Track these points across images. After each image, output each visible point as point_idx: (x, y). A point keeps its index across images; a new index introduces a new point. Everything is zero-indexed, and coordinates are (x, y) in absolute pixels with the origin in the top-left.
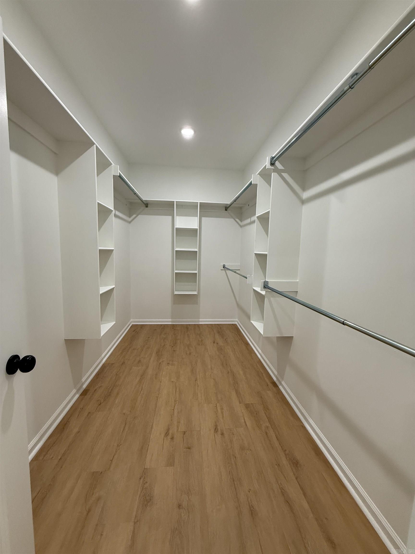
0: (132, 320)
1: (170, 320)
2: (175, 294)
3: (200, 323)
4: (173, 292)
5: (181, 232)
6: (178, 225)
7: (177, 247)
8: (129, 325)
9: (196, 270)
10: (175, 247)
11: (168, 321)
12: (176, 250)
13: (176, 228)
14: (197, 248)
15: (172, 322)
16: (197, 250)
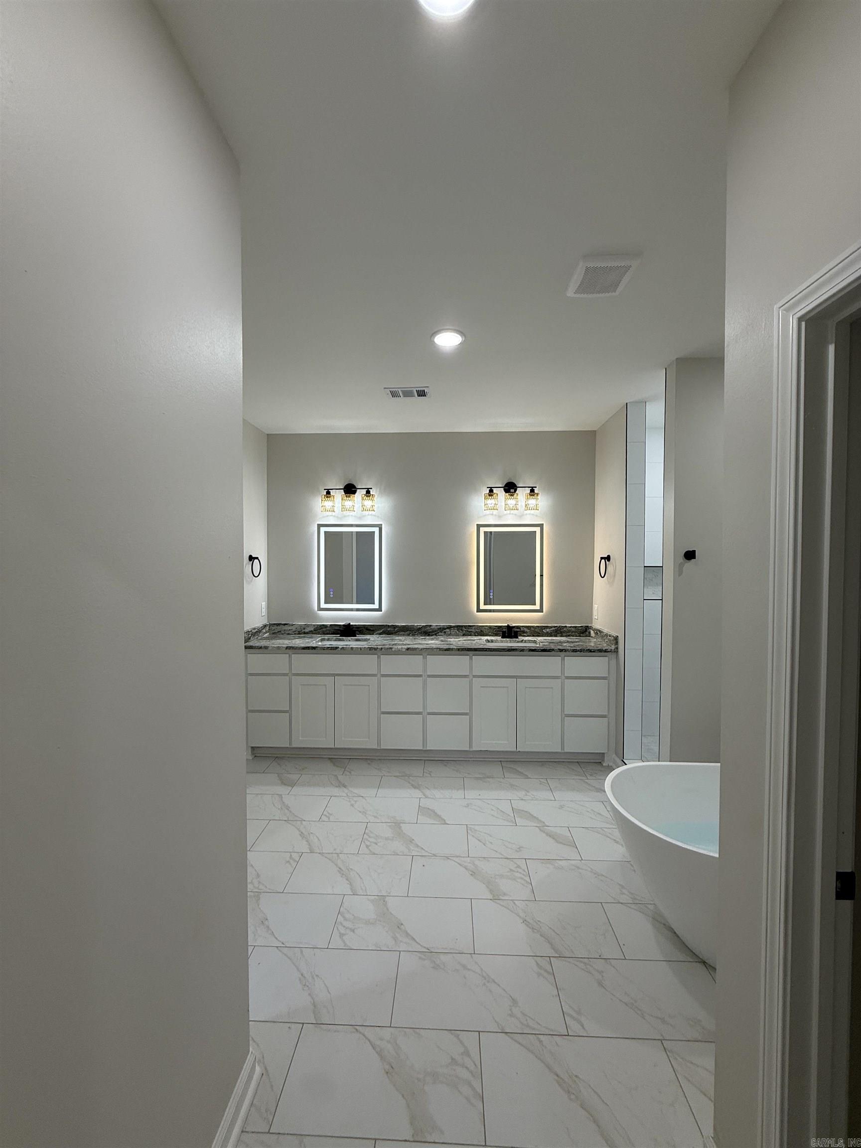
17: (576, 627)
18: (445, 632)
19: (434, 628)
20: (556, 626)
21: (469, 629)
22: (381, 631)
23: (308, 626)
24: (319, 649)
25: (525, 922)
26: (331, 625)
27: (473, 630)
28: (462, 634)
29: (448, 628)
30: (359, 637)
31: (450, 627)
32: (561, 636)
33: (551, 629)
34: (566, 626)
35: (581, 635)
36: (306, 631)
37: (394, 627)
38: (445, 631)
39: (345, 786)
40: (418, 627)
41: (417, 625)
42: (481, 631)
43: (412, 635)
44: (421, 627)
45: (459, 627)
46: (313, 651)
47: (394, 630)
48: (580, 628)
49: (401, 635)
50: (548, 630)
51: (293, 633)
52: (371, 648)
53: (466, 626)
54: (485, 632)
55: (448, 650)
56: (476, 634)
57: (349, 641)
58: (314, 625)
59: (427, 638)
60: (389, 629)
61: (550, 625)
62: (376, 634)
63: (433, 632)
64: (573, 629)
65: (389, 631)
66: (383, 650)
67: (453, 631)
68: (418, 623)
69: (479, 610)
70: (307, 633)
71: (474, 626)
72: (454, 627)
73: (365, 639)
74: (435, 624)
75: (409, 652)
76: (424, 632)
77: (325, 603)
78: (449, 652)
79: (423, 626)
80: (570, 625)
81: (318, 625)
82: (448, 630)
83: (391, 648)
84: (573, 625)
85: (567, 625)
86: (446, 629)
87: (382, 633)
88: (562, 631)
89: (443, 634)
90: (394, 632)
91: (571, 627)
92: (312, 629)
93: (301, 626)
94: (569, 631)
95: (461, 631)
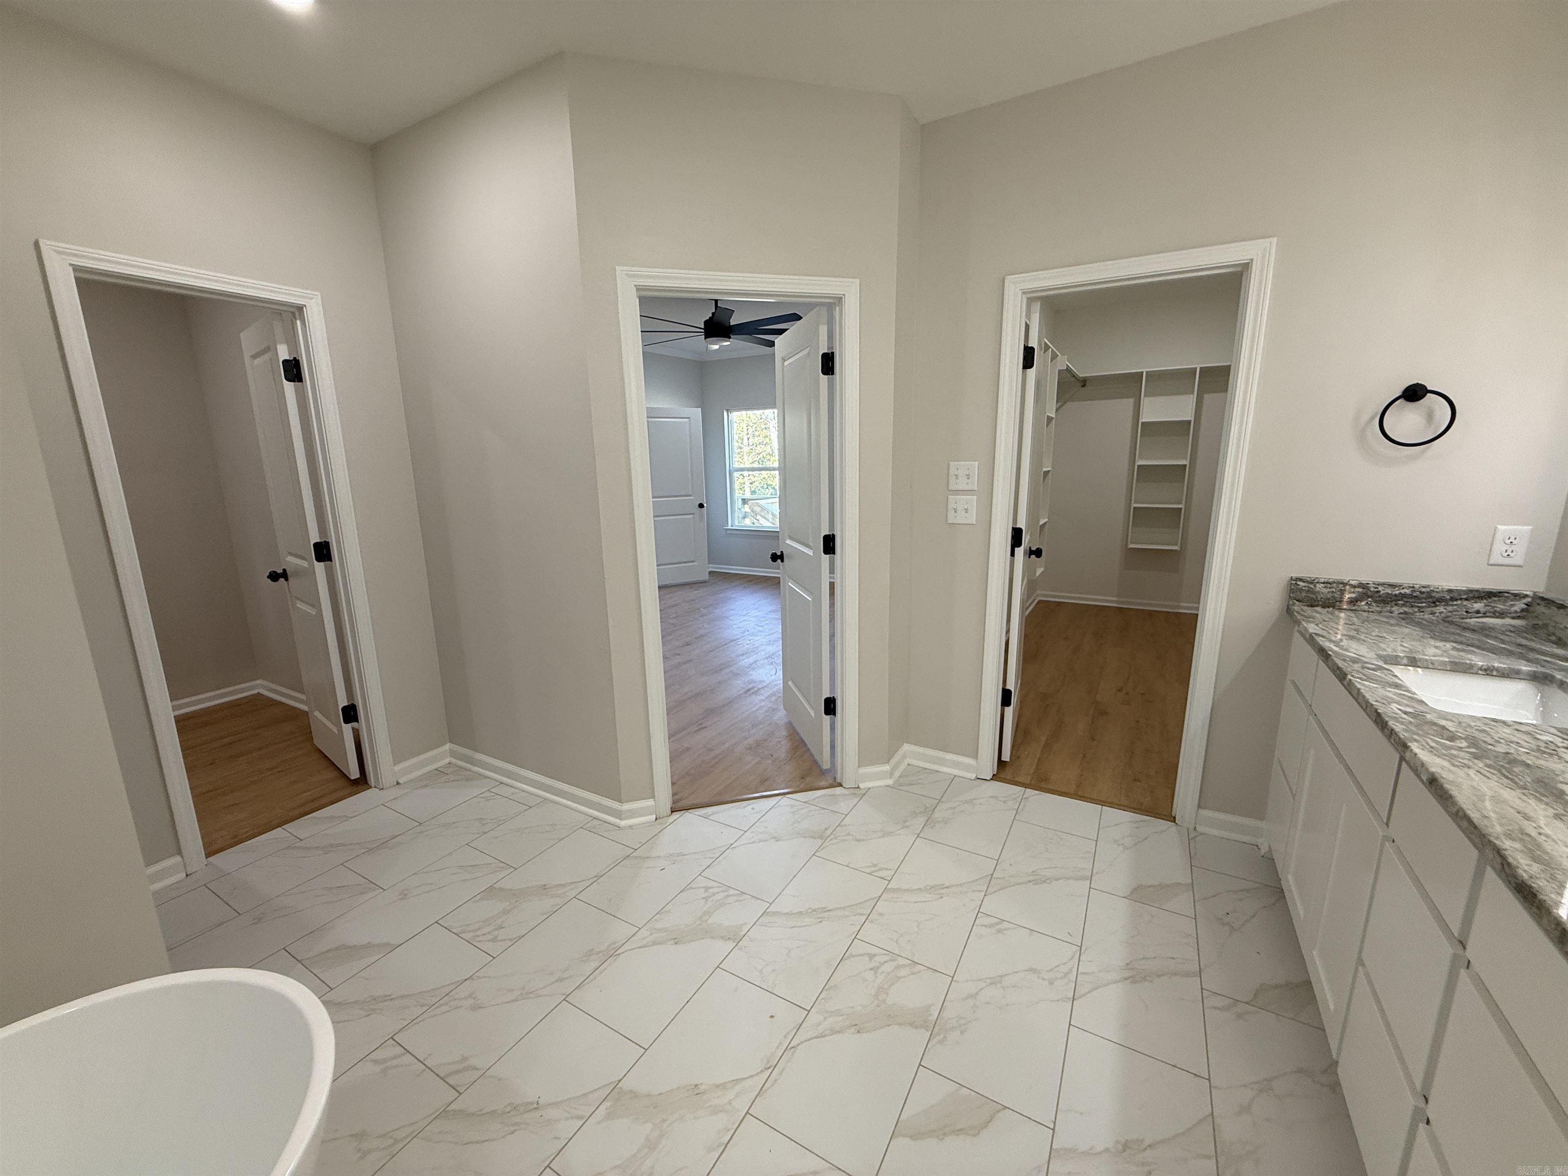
0: (1038, 592)
1: (1115, 599)
2: (1131, 548)
3: (1181, 611)
4: (1127, 545)
5: (1152, 429)
6: (1147, 416)
7: (1141, 458)
8: (1034, 600)
9: (1180, 503)
10: (1137, 456)
11: (1109, 600)
12: (1138, 464)
13: (1142, 423)
14: (1186, 459)
15: (1118, 602)
16: (1187, 461)
25: (535, 1106)
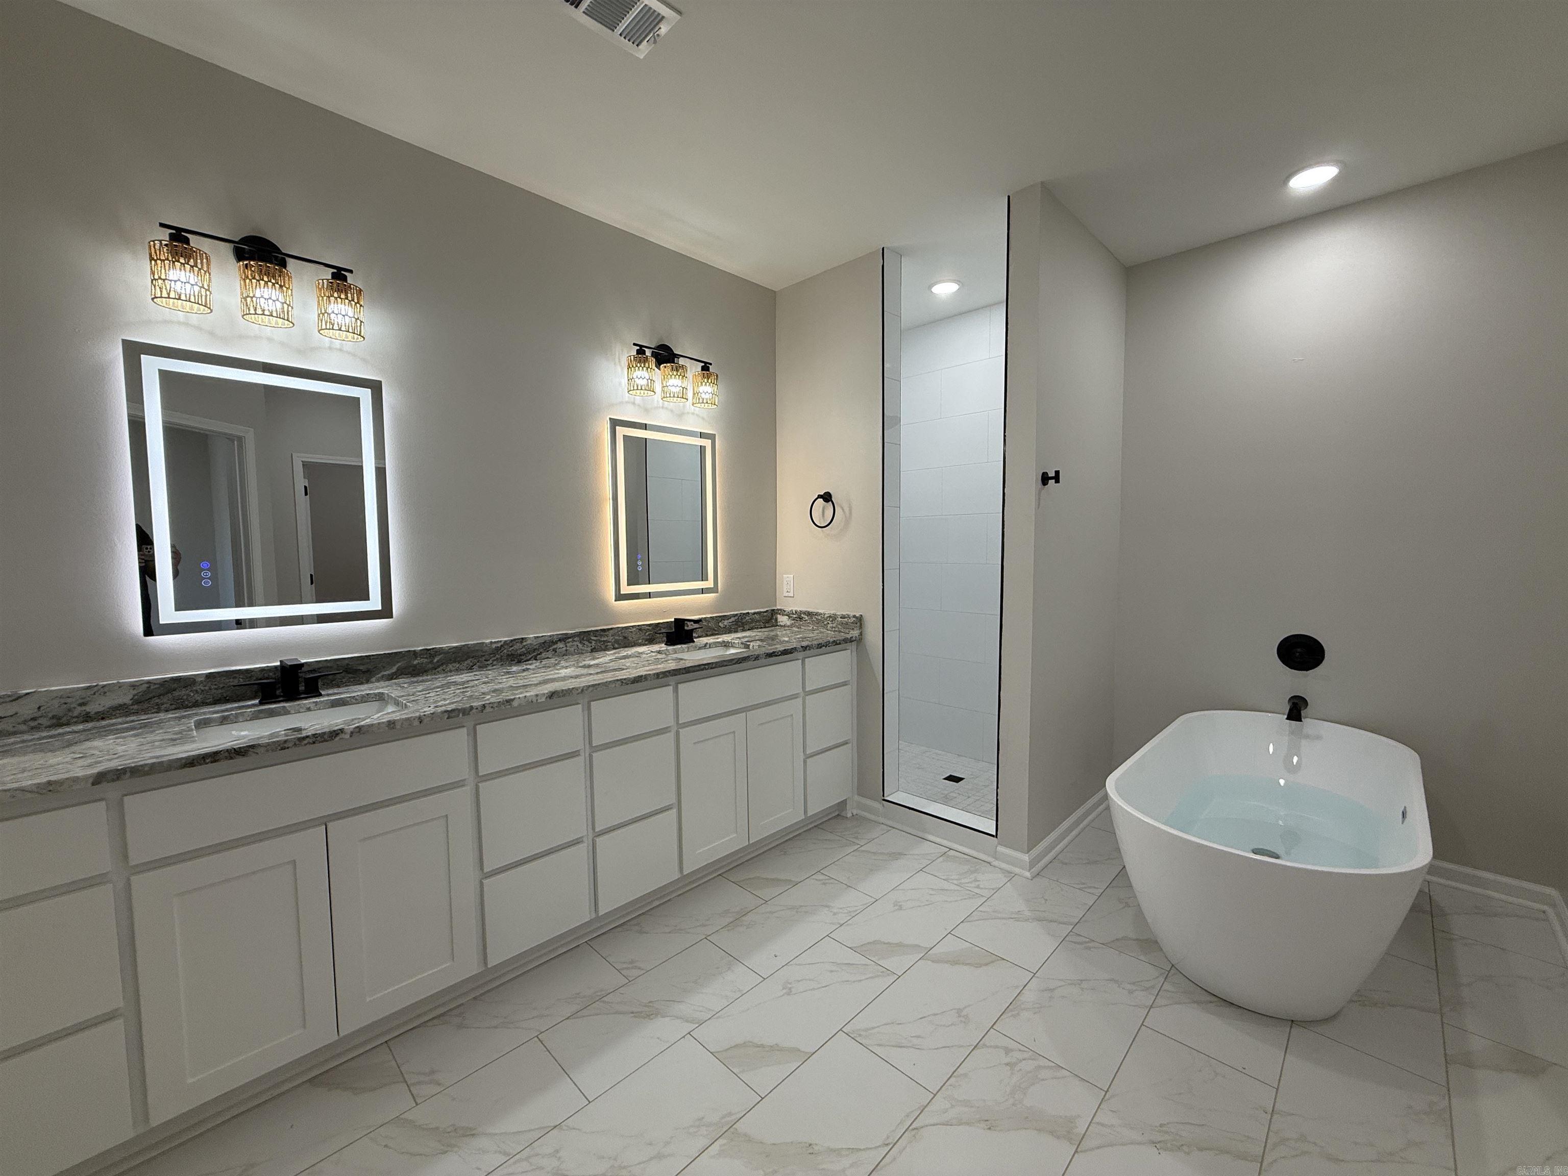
17: (761, 612)
18: (555, 650)
19: (531, 644)
20: (737, 615)
21: (601, 636)
22: (394, 669)
23: (104, 690)
24: (262, 750)
26: (209, 676)
27: (610, 638)
28: (589, 649)
29: (560, 640)
30: (329, 694)
31: (564, 638)
32: (743, 630)
33: (730, 620)
34: (748, 613)
35: (767, 625)
36: (92, 708)
37: (430, 653)
38: (555, 646)
39: (470, 1133)
40: (494, 646)
41: (491, 642)
42: (625, 638)
43: (480, 667)
44: (499, 645)
45: (584, 636)
46: (239, 761)
47: (431, 662)
48: (765, 614)
49: (451, 671)
50: (726, 622)
51: (23, 727)
52: (453, 710)
53: (597, 631)
54: (630, 639)
55: (637, 682)
56: (616, 646)
57: (309, 709)
58: (133, 686)
59: (514, 669)
60: (415, 662)
61: (729, 614)
62: (378, 681)
63: (529, 653)
64: (757, 616)
65: (415, 666)
66: (488, 709)
67: (572, 645)
68: (494, 638)
69: (620, 597)
70: (102, 716)
71: (612, 629)
72: (573, 636)
73: (363, 696)
74: (532, 634)
75: (555, 700)
76: (508, 655)
77: (178, 608)
78: (640, 684)
79: (506, 641)
80: (753, 611)
81: (149, 682)
82: (560, 645)
83: (509, 701)
84: (757, 611)
85: (750, 611)
86: (556, 643)
87: (393, 674)
88: (744, 621)
89: (550, 654)
90: (430, 666)
91: (754, 613)
92: (127, 699)
93: (69, 694)
94: (753, 620)
95: (586, 643)
